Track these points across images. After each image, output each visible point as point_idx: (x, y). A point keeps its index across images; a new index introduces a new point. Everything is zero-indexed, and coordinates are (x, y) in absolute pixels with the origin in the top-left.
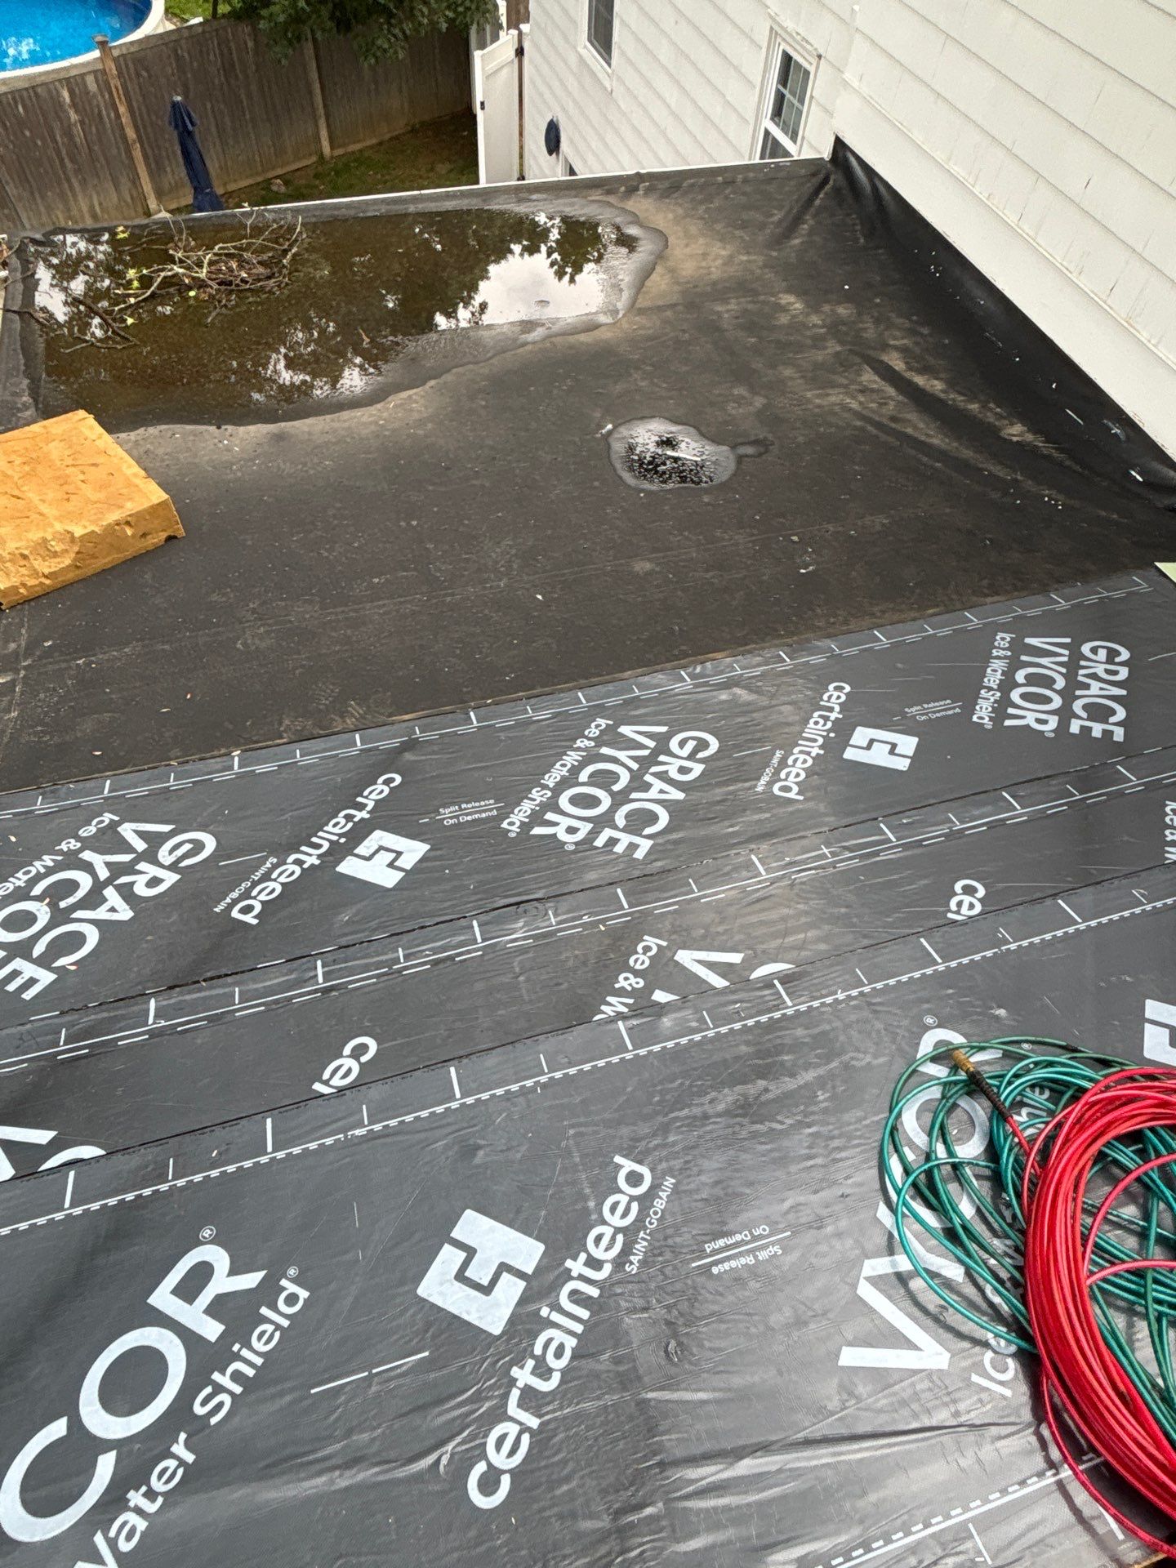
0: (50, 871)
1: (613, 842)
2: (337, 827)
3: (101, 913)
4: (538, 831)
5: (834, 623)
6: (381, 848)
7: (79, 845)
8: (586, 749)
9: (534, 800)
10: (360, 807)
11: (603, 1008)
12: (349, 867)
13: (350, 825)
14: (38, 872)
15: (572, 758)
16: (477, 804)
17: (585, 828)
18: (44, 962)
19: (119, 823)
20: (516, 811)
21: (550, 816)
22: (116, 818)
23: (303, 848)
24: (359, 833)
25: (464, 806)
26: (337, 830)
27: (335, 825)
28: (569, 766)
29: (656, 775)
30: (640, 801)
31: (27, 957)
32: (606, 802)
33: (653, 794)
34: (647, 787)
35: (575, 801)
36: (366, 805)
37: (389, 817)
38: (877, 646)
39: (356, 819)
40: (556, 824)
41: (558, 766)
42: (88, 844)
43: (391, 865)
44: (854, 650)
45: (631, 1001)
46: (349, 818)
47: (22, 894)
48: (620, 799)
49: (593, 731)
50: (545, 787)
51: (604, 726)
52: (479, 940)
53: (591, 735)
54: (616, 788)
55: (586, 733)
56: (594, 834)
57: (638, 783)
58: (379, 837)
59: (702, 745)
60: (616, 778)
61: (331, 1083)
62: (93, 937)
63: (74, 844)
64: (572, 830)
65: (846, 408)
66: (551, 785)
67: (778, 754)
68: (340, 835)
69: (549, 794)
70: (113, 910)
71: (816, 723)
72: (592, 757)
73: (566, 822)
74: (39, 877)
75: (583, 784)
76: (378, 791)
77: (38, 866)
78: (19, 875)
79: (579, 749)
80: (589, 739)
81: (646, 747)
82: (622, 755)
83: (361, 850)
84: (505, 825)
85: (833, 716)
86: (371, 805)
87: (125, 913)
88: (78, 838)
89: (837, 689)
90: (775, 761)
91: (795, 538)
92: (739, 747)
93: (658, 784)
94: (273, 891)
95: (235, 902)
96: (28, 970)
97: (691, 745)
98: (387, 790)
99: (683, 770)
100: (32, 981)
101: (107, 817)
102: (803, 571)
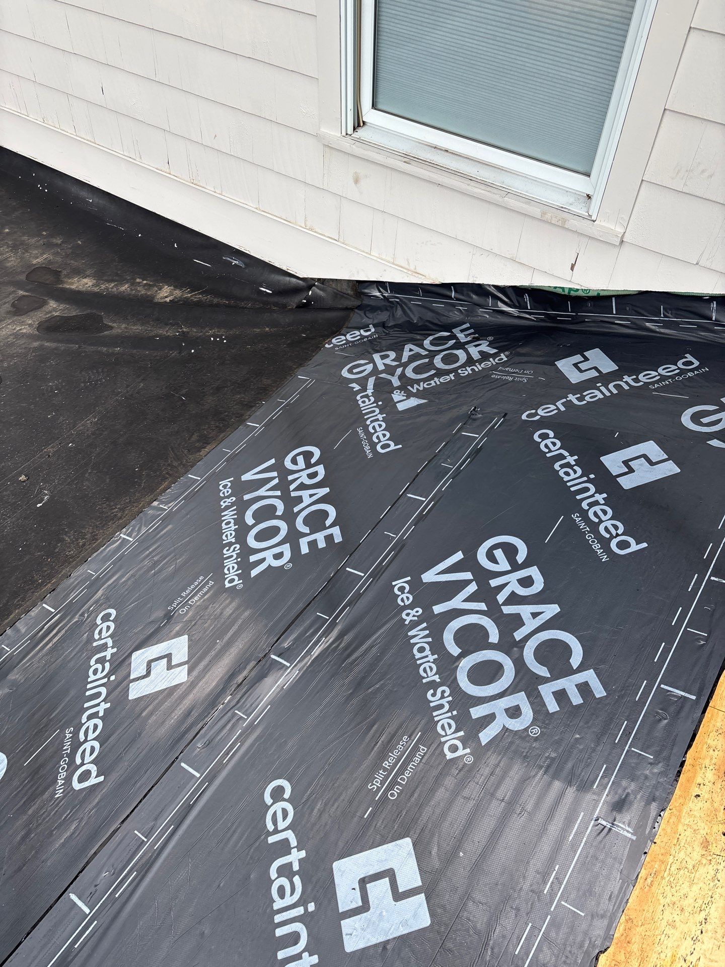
1: (313, 544)
2: (98, 674)
4: (254, 573)
8: (233, 504)
9: (232, 556)
10: (104, 647)
13: (107, 665)
15: (229, 516)
16: (192, 587)
17: (286, 549)
20: (226, 571)
21: (253, 558)
23: (86, 705)
26: (100, 675)
27: (95, 672)
28: (232, 521)
29: (297, 489)
30: (304, 510)
32: (283, 526)
33: (307, 501)
34: (300, 500)
35: (259, 537)
36: (106, 644)
39: (108, 658)
40: (263, 560)
41: (224, 526)
43: (170, 667)
46: (101, 661)
48: (289, 517)
49: (225, 492)
50: (230, 544)
51: (229, 484)
53: (227, 494)
54: (279, 513)
55: (222, 495)
56: (295, 549)
59: (308, 456)
60: (273, 508)
64: (278, 556)
66: (233, 540)
67: (360, 431)
68: (108, 676)
69: (238, 546)
71: (364, 402)
72: (242, 507)
73: (268, 554)
75: (254, 526)
76: (104, 630)
79: (228, 507)
80: (228, 497)
81: (273, 478)
82: (262, 492)
83: (135, 674)
84: (227, 585)
86: (110, 642)
90: (362, 435)
92: (332, 442)
93: (305, 494)
94: (93, 749)
95: (68, 779)
97: (300, 459)
98: (111, 624)
99: (312, 476)
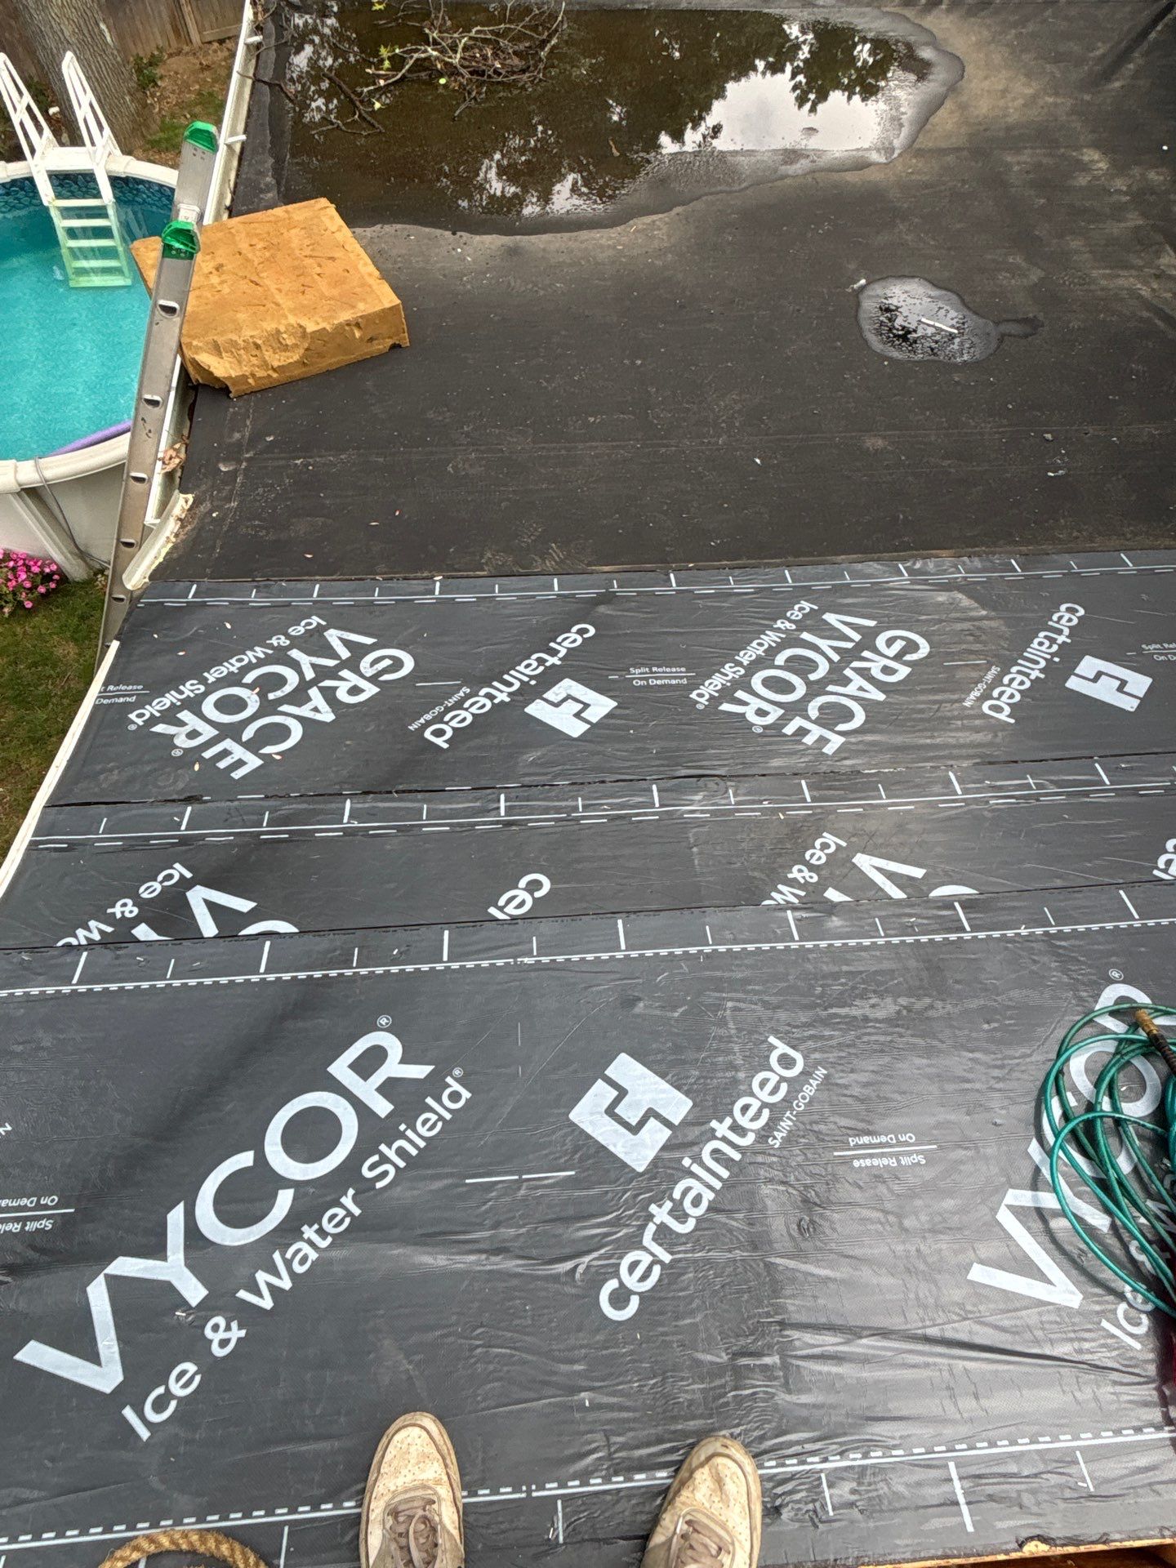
0: (261, 663)
1: (802, 732)
2: (527, 669)
3: (305, 711)
4: (726, 707)
5: (1077, 538)
6: (569, 697)
7: (288, 642)
8: (786, 631)
9: (727, 675)
10: (554, 653)
11: (774, 894)
12: (536, 709)
13: (541, 669)
14: (250, 661)
15: (770, 638)
16: (668, 670)
17: (775, 713)
18: (253, 746)
19: (326, 628)
20: (707, 683)
21: (740, 694)
22: (324, 623)
23: (495, 684)
24: (549, 678)
25: (654, 669)
26: (527, 671)
27: (528, 666)
28: (766, 646)
29: (856, 670)
30: (836, 695)
31: (237, 739)
32: (801, 690)
33: (851, 689)
34: (846, 681)
35: (768, 683)
37: (579, 667)
38: (1121, 570)
39: (548, 664)
40: (745, 704)
41: (754, 644)
42: (296, 643)
43: (578, 715)
44: (1095, 571)
45: (803, 894)
46: (541, 661)
47: (234, 680)
48: (816, 689)
49: (796, 614)
51: (808, 610)
52: (657, 805)
53: (793, 618)
54: (813, 677)
55: (788, 614)
56: (784, 720)
57: (837, 676)
58: (568, 686)
59: (912, 647)
60: (813, 666)
61: (506, 910)
62: (297, 732)
63: (284, 641)
64: (761, 713)
65: (1134, 294)
66: (746, 663)
67: (994, 670)
68: (531, 677)
69: (743, 672)
70: (316, 710)
71: (1041, 644)
72: (790, 641)
73: (756, 704)
74: (250, 667)
75: (779, 667)
76: (570, 640)
77: (250, 656)
78: (233, 661)
79: (779, 630)
80: (790, 621)
81: (850, 640)
82: (824, 644)
83: (550, 695)
84: (694, 695)
85: (1061, 639)
86: (563, 652)
87: (327, 716)
88: (288, 636)
89: (1069, 610)
90: (989, 677)
91: (1049, 436)
92: (951, 656)
93: (858, 681)
94: (464, 720)
95: (428, 724)
96: (238, 752)
97: (898, 645)
98: (580, 640)
99: (886, 670)
100: (240, 763)
101: (315, 620)
102: (1051, 474)
